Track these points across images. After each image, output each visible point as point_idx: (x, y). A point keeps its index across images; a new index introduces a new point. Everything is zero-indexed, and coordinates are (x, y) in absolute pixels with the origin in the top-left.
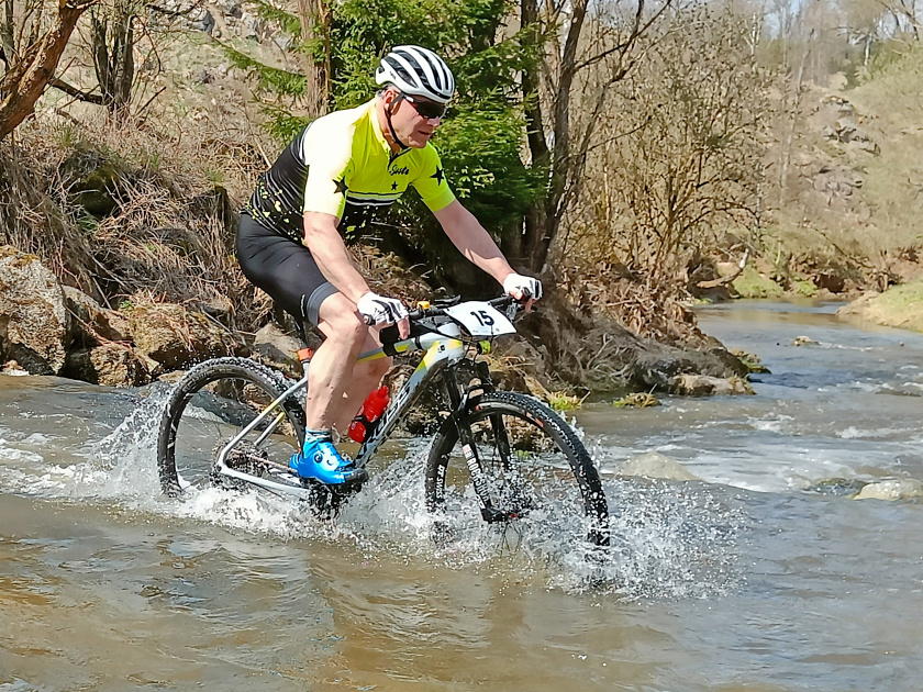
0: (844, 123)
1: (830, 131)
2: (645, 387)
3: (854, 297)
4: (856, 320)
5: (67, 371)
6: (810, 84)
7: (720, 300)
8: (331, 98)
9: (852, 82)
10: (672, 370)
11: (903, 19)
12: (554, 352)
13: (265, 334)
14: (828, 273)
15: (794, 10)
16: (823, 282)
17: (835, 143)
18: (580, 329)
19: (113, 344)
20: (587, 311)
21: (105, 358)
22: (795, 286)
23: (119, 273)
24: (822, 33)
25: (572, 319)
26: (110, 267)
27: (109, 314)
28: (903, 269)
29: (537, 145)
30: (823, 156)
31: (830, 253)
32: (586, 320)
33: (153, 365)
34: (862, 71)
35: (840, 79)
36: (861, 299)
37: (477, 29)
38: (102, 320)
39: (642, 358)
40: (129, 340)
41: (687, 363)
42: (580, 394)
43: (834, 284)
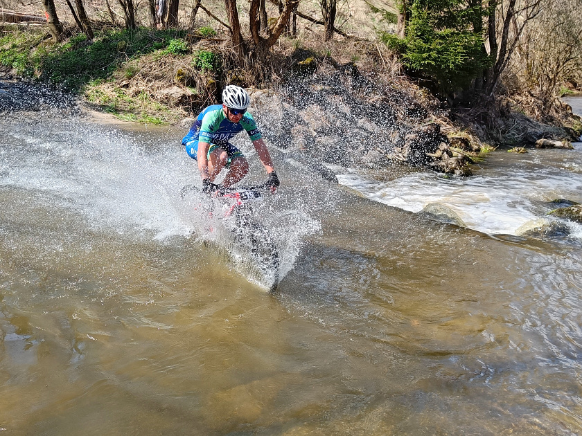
8: (406, 27)
19: (300, 126)
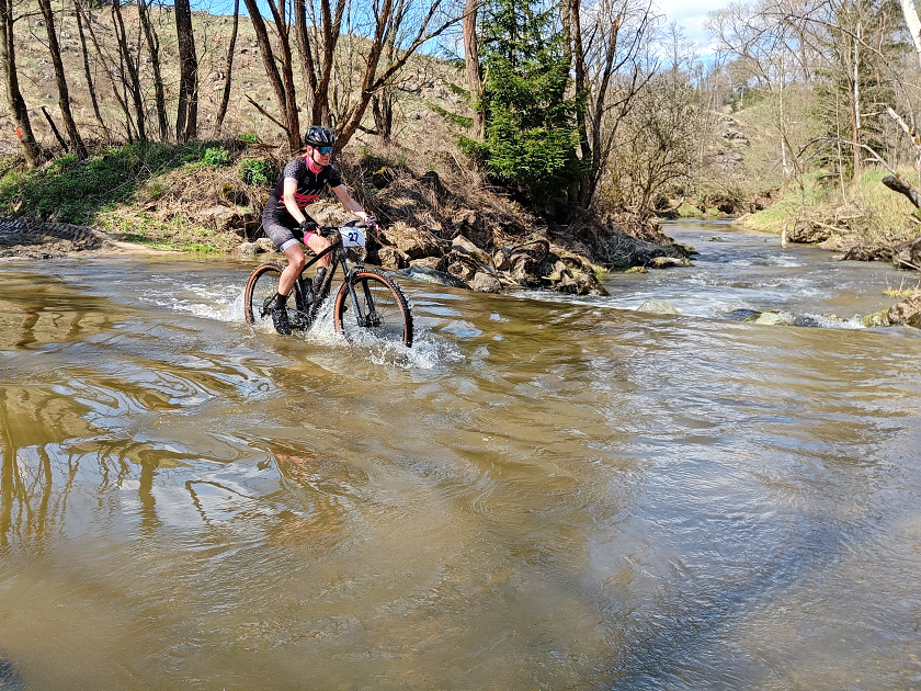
0: (732, 130)
1: (724, 134)
2: (640, 264)
3: (738, 216)
4: (740, 227)
5: (368, 261)
6: (714, 111)
7: (671, 218)
8: (485, 129)
9: (735, 110)
10: (653, 255)
11: (762, 78)
12: (595, 247)
13: (457, 241)
14: (725, 204)
15: (704, 76)
16: (722, 209)
17: (727, 140)
18: (607, 236)
19: (388, 247)
20: (611, 227)
21: (384, 254)
22: (709, 211)
23: (389, 214)
24: (720, 86)
25: (603, 231)
26: (385, 211)
27: (385, 232)
28: (763, 202)
29: (585, 148)
30: (720, 146)
31: (725, 194)
32: (610, 231)
33: (406, 256)
34: (740, 104)
35: (729, 108)
36: (742, 218)
37: (554, 94)
38: (383, 236)
39: (638, 249)
40: (395, 245)
41: (660, 251)
42: (608, 267)
43: (727, 209)
